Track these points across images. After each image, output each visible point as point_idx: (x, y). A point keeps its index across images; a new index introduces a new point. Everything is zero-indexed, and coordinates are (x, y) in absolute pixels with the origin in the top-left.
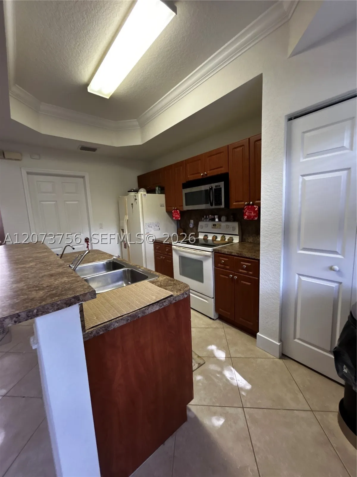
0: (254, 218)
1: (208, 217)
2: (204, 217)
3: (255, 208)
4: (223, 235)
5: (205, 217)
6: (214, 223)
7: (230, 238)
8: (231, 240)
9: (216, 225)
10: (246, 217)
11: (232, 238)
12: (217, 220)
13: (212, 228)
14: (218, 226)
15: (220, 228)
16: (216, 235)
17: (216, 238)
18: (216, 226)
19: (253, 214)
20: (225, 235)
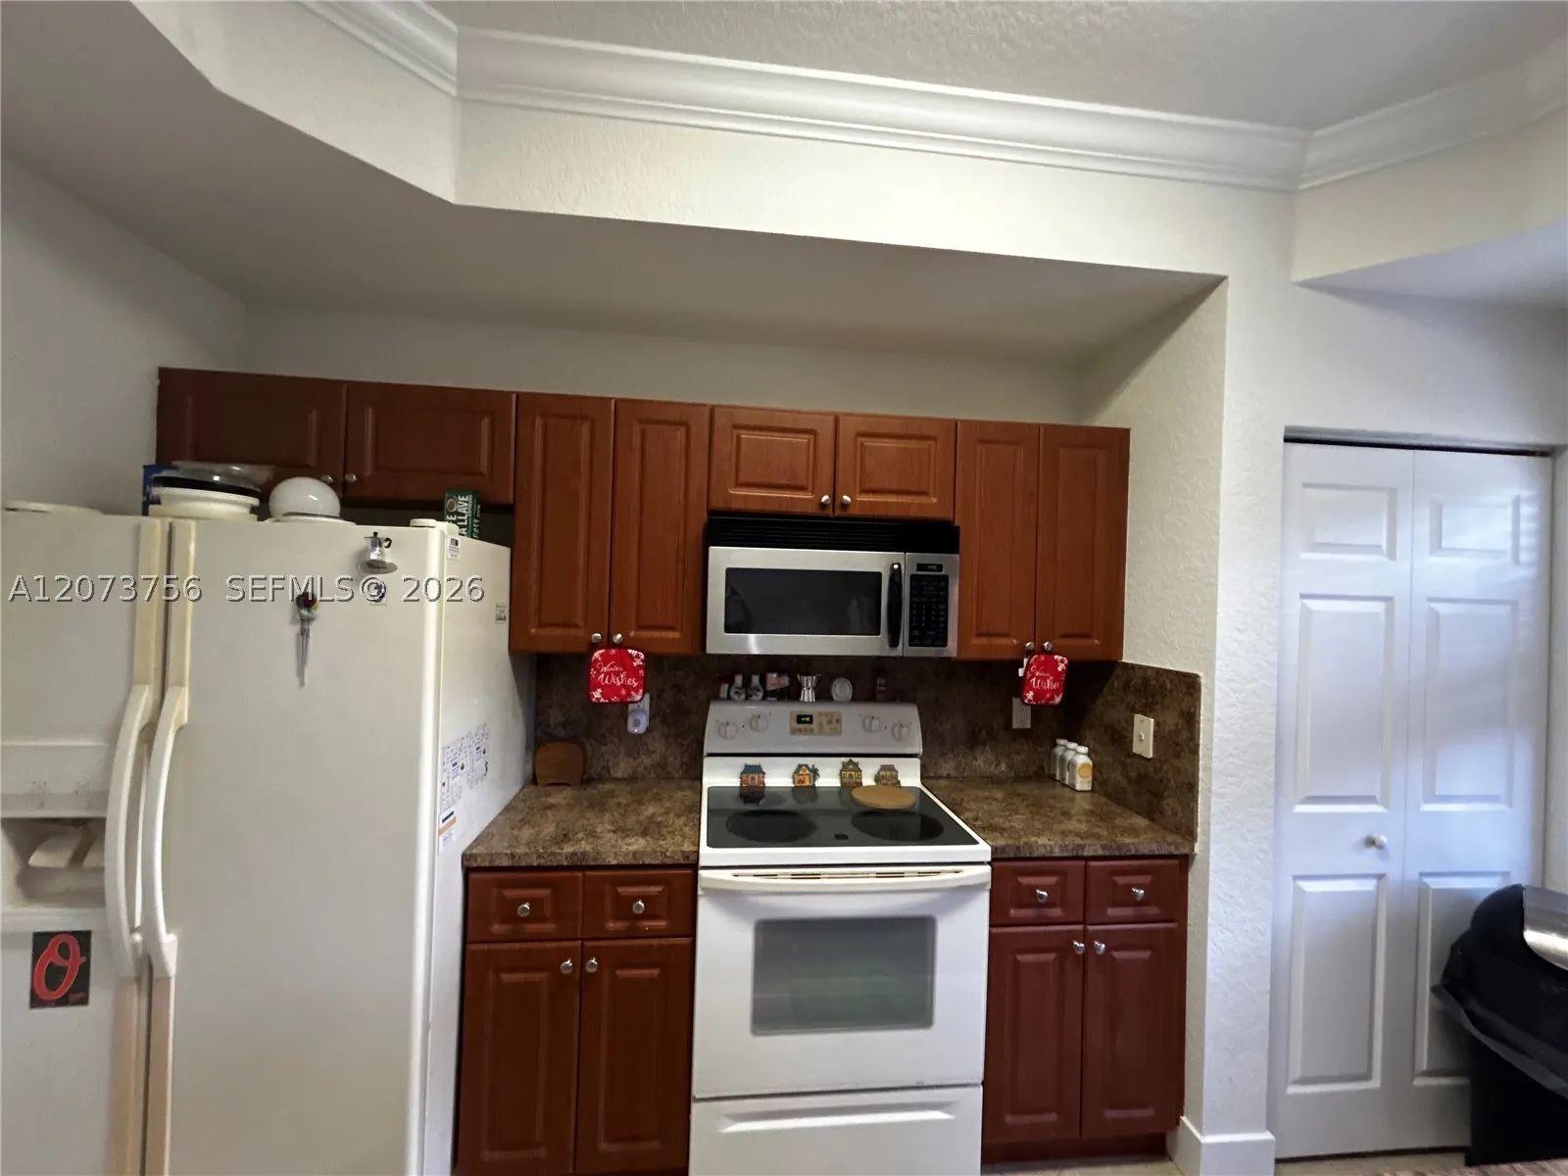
0: (1052, 698)
1: (756, 680)
2: (731, 682)
3: (1056, 663)
4: (846, 760)
5: (739, 680)
6: (796, 709)
7: (884, 768)
8: (888, 778)
9: (811, 717)
10: (1031, 693)
11: (891, 768)
12: (808, 695)
13: (793, 731)
14: (824, 720)
15: (836, 732)
16: (809, 761)
17: (815, 773)
18: (814, 725)
19: (1049, 684)
20: (855, 760)
